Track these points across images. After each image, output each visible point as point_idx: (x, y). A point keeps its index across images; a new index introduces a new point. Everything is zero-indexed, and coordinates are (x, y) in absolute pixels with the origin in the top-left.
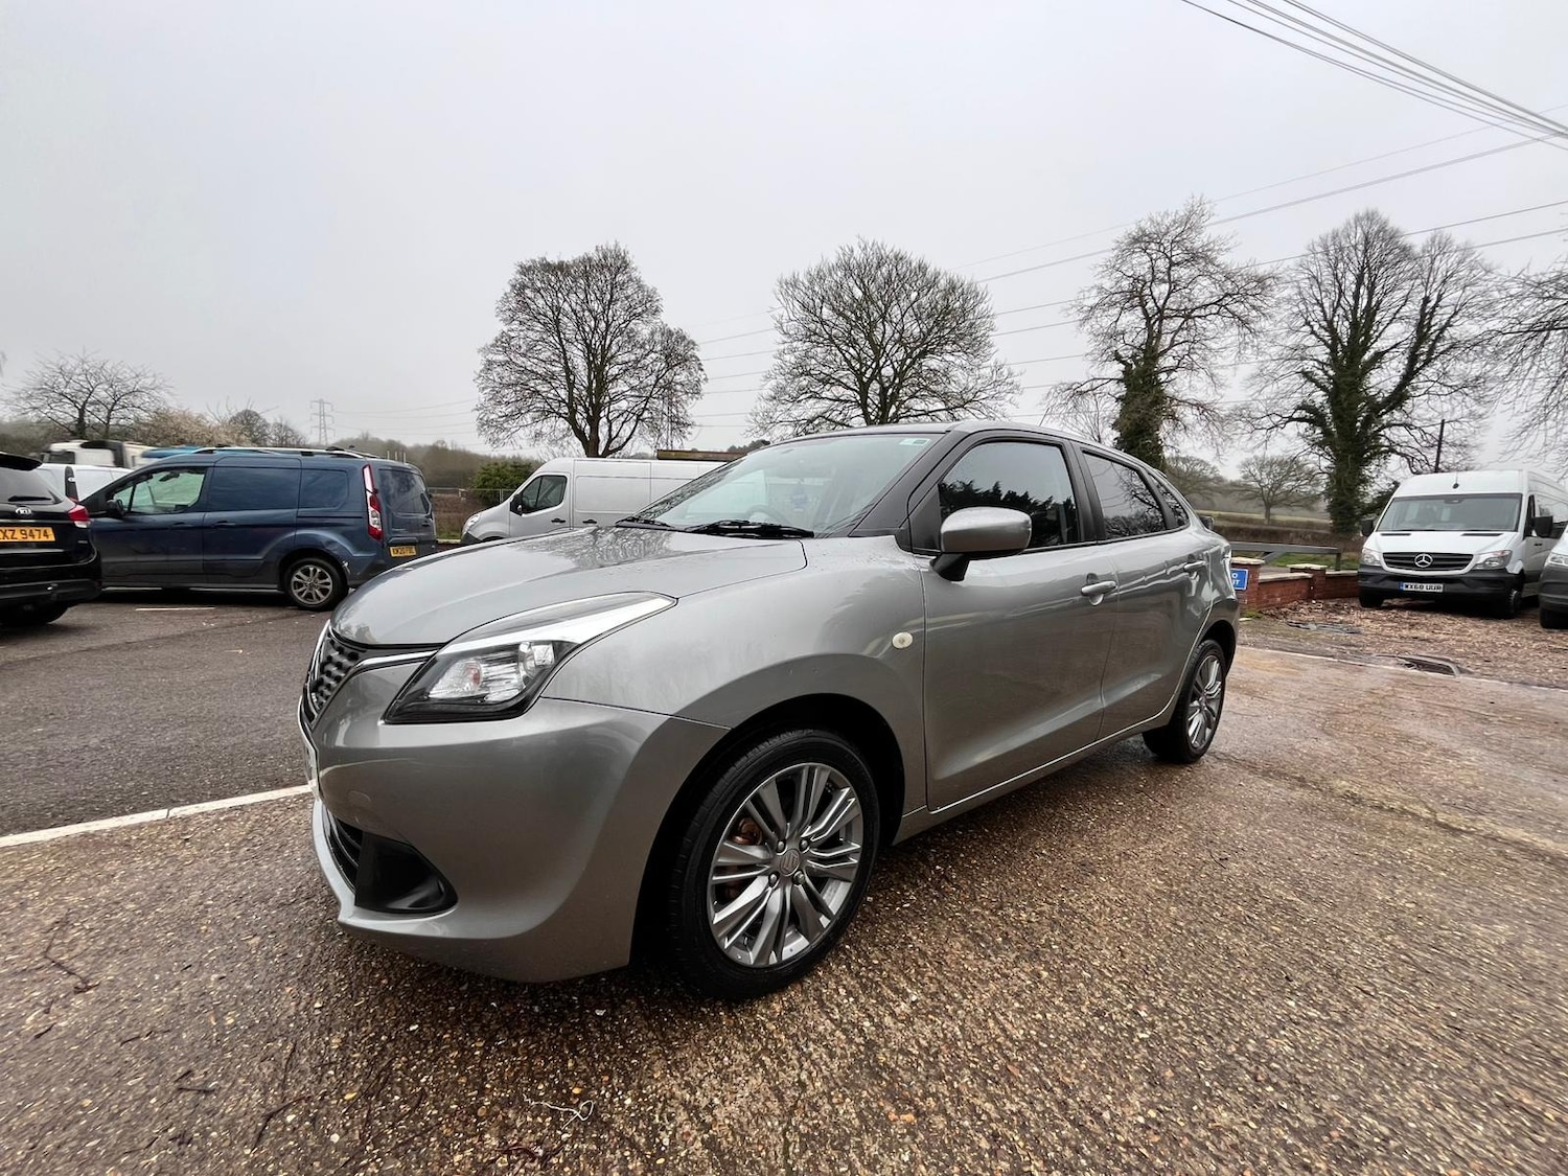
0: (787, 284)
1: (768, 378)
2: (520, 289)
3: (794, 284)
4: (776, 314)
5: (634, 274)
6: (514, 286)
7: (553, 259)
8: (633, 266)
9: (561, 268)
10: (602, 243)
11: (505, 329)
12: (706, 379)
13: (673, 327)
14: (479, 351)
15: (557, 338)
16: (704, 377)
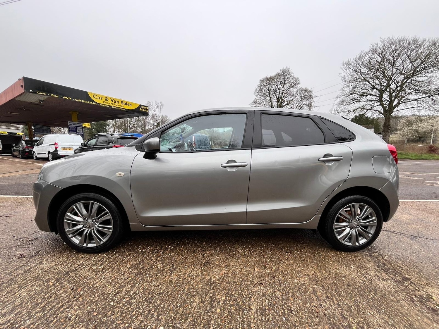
0: (346, 64)
1: (337, 98)
2: (260, 87)
3: (349, 63)
4: (342, 75)
5: (292, 74)
6: (259, 86)
7: (269, 76)
8: (291, 72)
9: (271, 78)
10: (282, 68)
11: (256, 98)
12: (314, 102)
13: (303, 87)
14: (249, 105)
15: (269, 98)
16: (313, 101)
